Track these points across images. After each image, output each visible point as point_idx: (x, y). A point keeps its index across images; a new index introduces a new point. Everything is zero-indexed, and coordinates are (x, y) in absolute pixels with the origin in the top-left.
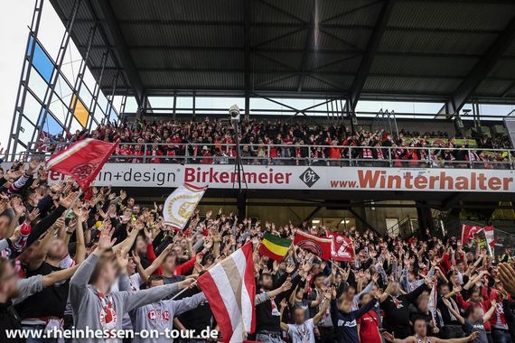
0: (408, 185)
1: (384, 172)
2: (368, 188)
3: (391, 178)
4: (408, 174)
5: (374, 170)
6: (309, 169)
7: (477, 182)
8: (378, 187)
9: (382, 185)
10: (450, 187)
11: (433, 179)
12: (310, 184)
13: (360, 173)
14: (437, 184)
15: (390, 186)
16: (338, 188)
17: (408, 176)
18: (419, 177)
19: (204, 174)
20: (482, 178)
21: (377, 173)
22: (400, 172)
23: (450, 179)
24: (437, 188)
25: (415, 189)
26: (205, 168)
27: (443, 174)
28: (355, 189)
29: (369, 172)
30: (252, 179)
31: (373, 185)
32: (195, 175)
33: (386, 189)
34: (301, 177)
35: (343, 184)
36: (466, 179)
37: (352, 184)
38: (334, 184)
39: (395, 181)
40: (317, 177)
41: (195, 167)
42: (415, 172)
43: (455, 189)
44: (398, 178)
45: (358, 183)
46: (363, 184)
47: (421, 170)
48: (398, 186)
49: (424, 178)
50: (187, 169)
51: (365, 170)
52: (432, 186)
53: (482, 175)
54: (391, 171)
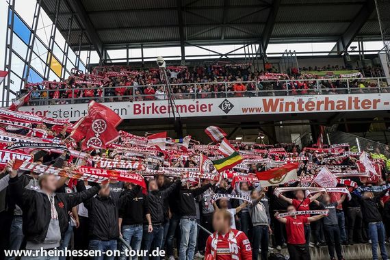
0: (300, 108)
1: (282, 100)
2: (270, 112)
3: (287, 104)
4: (301, 100)
5: (274, 98)
6: (226, 100)
7: (353, 104)
8: (278, 111)
9: (281, 110)
10: (333, 108)
11: (319, 103)
12: (227, 111)
13: (264, 101)
14: (322, 106)
15: (287, 109)
16: (248, 113)
17: (300, 102)
18: (309, 102)
19: (148, 108)
20: (357, 100)
21: (277, 100)
22: (294, 99)
23: (332, 102)
24: (322, 110)
25: (305, 111)
26: (148, 103)
27: (327, 99)
28: (261, 113)
29: (271, 100)
30: (184, 109)
31: (274, 110)
32: (141, 109)
33: (284, 112)
34: (220, 106)
35: (252, 110)
36: (344, 102)
37: (259, 110)
38: (244, 110)
39: (290, 106)
40: (232, 106)
41: (141, 103)
42: (305, 99)
43: (336, 110)
44: (293, 104)
45: (263, 109)
46: (267, 110)
47: (310, 97)
48: (293, 109)
49: (313, 103)
50: (135, 105)
51: (268, 98)
52: (318, 108)
53: (356, 98)
54: (288, 99)
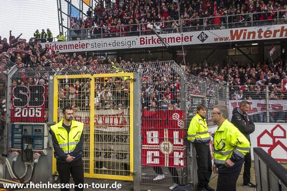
0: (260, 36)
1: (246, 30)
2: (235, 40)
3: (250, 33)
4: (261, 30)
5: (239, 29)
6: (203, 32)
8: (241, 39)
9: (244, 38)
11: (276, 31)
12: (203, 40)
13: (231, 32)
14: (278, 34)
15: (249, 38)
16: (219, 41)
17: (260, 31)
18: (267, 31)
19: (149, 40)
21: (242, 31)
22: (255, 29)
24: (278, 36)
25: (263, 38)
26: (149, 37)
27: (283, 27)
28: (228, 41)
29: (237, 31)
30: (173, 40)
31: (238, 38)
32: (145, 41)
33: (246, 39)
34: (198, 37)
35: (221, 39)
37: (227, 39)
38: (216, 39)
39: (252, 35)
40: (207, 37)
41: (144, 37)
42: (264, 28)
44: (254, 33)
45: (230, 38)
46: (233, 38)
47: (269, 26)
48: (254, 37)
49: (270, 31)
50: (141, 38)
51: (234, 30)
52: (275, 36)
54: (250, 29)
